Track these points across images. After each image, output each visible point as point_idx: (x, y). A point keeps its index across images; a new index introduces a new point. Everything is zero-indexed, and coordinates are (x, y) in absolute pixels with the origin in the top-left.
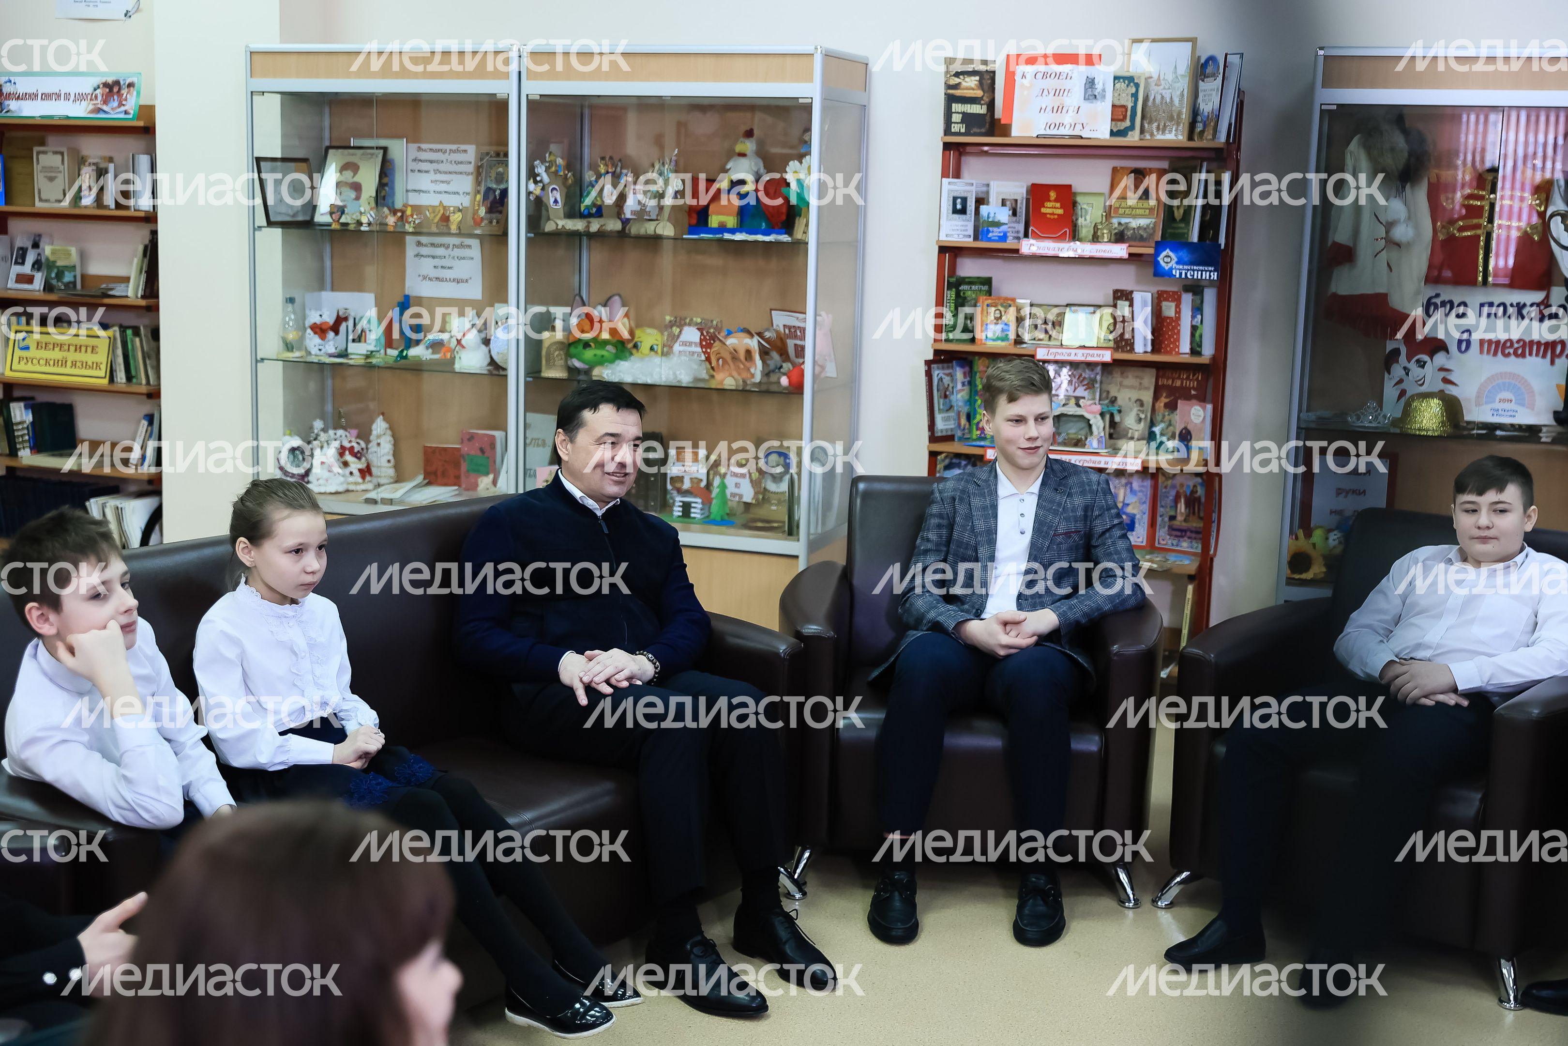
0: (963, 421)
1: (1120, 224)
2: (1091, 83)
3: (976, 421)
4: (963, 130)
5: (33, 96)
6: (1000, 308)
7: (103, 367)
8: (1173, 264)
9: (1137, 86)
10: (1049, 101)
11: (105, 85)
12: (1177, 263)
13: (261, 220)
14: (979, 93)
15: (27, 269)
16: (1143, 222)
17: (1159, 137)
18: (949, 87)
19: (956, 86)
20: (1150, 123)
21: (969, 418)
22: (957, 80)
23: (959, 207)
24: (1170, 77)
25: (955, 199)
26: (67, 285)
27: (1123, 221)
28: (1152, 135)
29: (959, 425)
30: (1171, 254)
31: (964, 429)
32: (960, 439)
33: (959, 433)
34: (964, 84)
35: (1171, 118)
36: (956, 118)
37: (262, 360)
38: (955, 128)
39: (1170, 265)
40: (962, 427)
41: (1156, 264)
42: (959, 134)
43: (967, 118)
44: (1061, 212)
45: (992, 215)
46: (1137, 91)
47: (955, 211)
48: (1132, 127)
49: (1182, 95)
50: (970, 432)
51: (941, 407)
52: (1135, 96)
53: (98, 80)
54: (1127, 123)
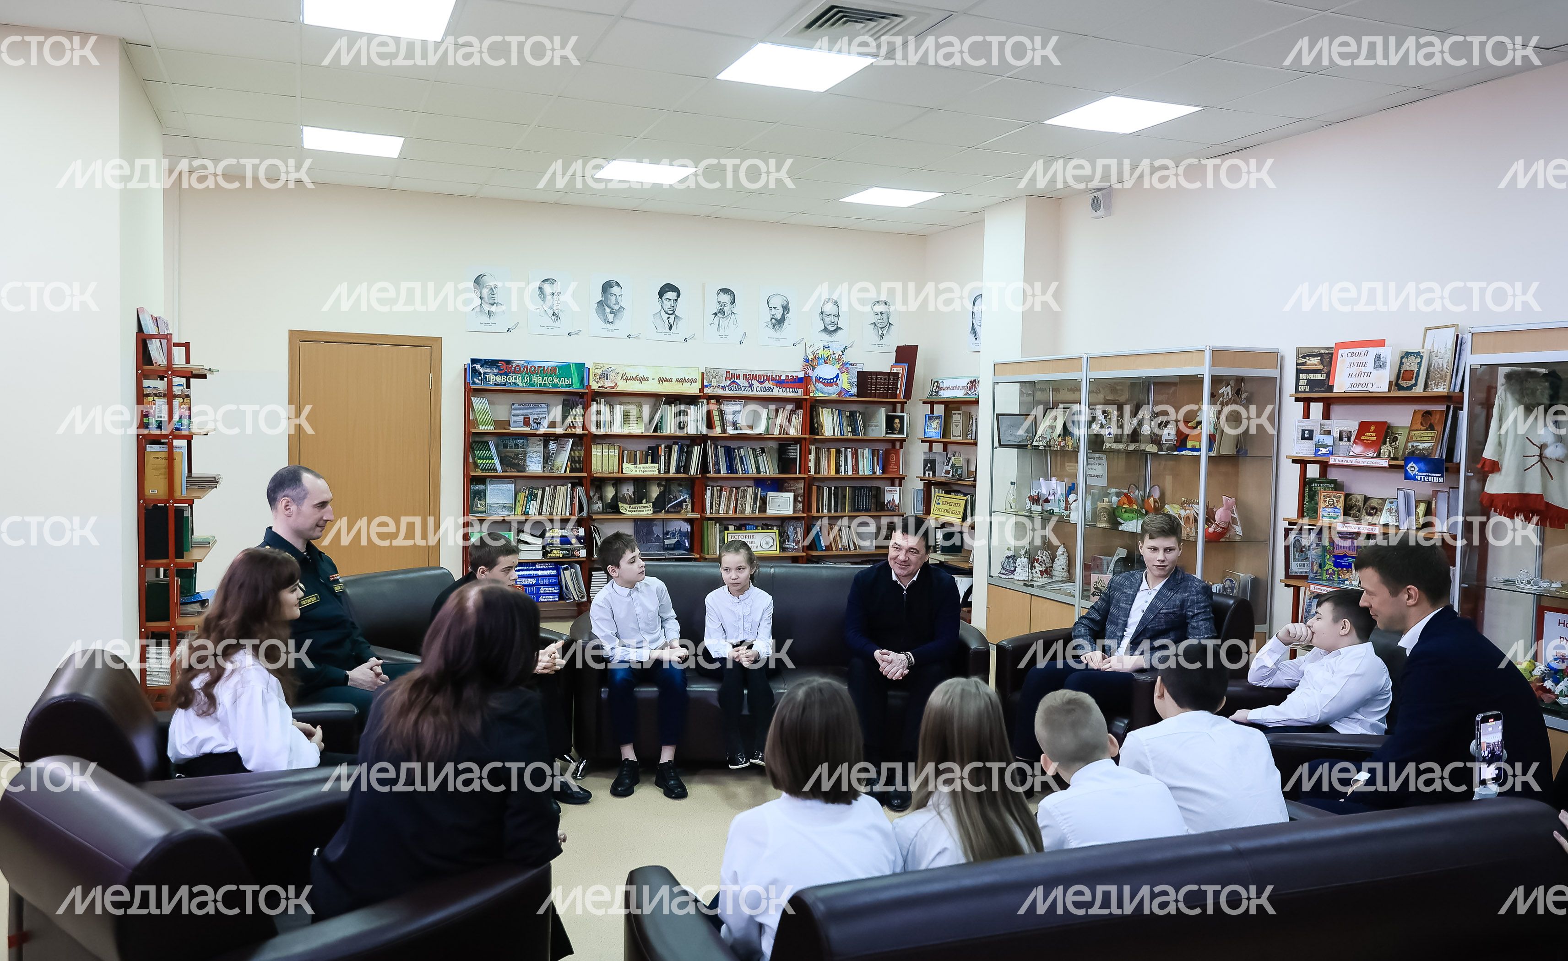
0: (1315, 568)
1: (1412, 446)
2: (1378, 357)
3: (1325, 569)
4: (1307, 390)
5: (948, 388)
6: (1332, 498)
7: (961, 514)
8: (1416, 472)
9: (1422, 357)
10: (1355, 370)
11: (971, 382)
12: (1418, 471)
13: (996, 444)
14: (1321, 367)
15: (949, 468)
16: (1426, 445)
17: (1435, 390)
18: (1298, 364)
19: (1303, 364)
20: (1431, 381)
21: (1320, 566)
22: (1304, 360)
23: (1307, 435)
24: (1443, 351)
25: (1303, 431)
26: (958, 475)
27: (1415, 444)
28: (1432, 389)
29: (1312, 570)
30: (1414, 465)
31: (1316, 573)
32: (1312, 579)
33: (1311, 575)
34: (1309, 362)
35: (1442, 378)
36: (1301, 382)
37: (995, 512)
38: (1301, 389)
39: (1414, 472)
40: (1315, 571)
41: (1406, 472)
42: (1305, 392)
43: (1310, 382)
44: (1375, 438)
45: (1321, 440)
46: (1421, 361)
47: (1303, 438)
48: (1415, 385)
49: (1448, 362)
50: (1322, 575)
51: (1297, 557)
52: (1420, 364)
53: (968, 380)
54: (1413, 382)
